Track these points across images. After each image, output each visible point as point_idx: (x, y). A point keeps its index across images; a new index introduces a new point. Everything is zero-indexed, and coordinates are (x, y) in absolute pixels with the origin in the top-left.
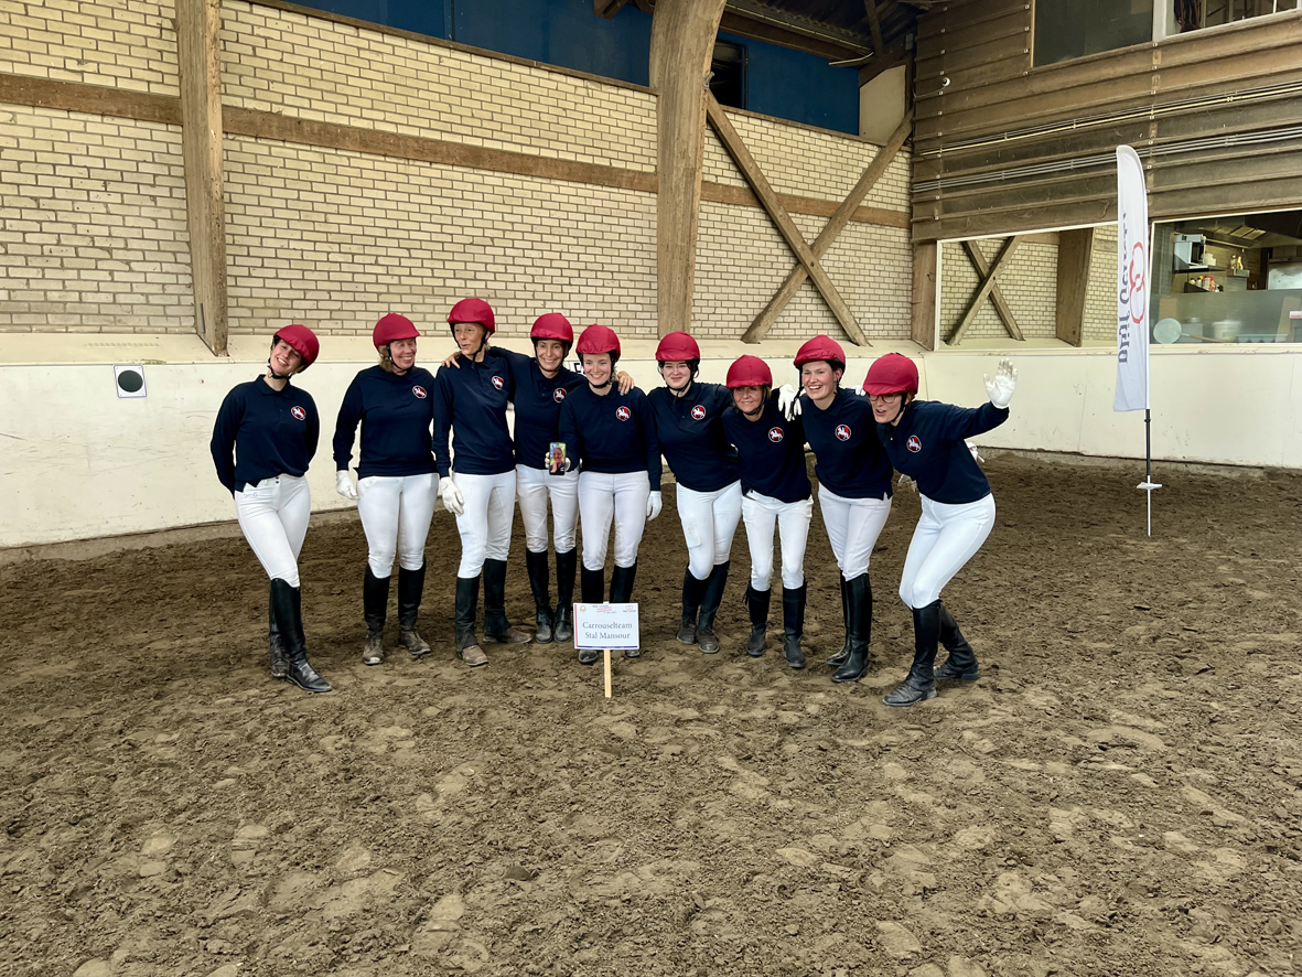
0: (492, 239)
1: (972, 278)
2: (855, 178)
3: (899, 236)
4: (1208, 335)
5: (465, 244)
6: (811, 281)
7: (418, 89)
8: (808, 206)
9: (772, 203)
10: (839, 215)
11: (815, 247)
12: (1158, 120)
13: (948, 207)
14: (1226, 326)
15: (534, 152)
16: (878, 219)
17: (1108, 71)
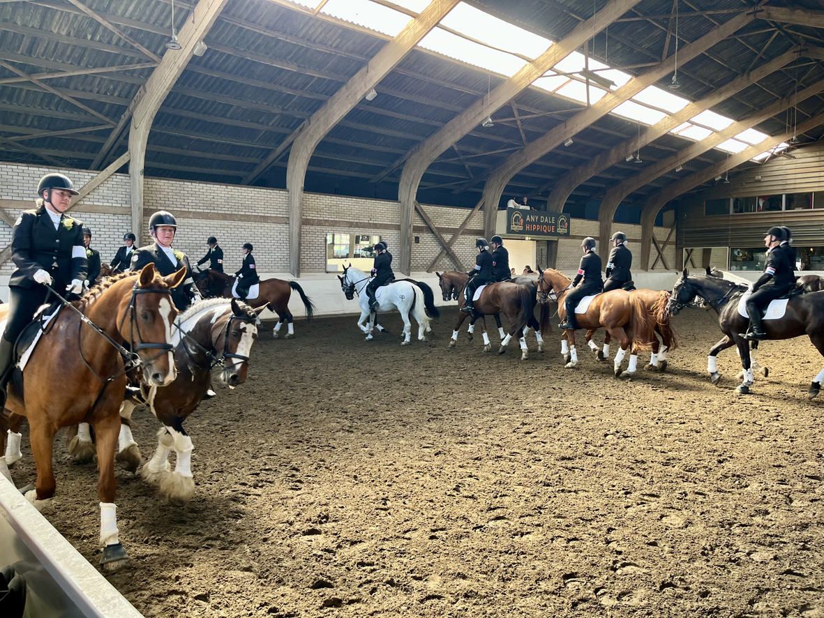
1: (687, 254)
2: (667, 235)
3: (674, 246)
4: (741, 269)
6: (661, 258)
8: (661, 242)
9: (657, 242)
10: (665, 243)
11: (663, 249)
12: (731, 229)
13: (686, 241)
14: (745, 267)
16: (671, 243)
17: (720, 219)
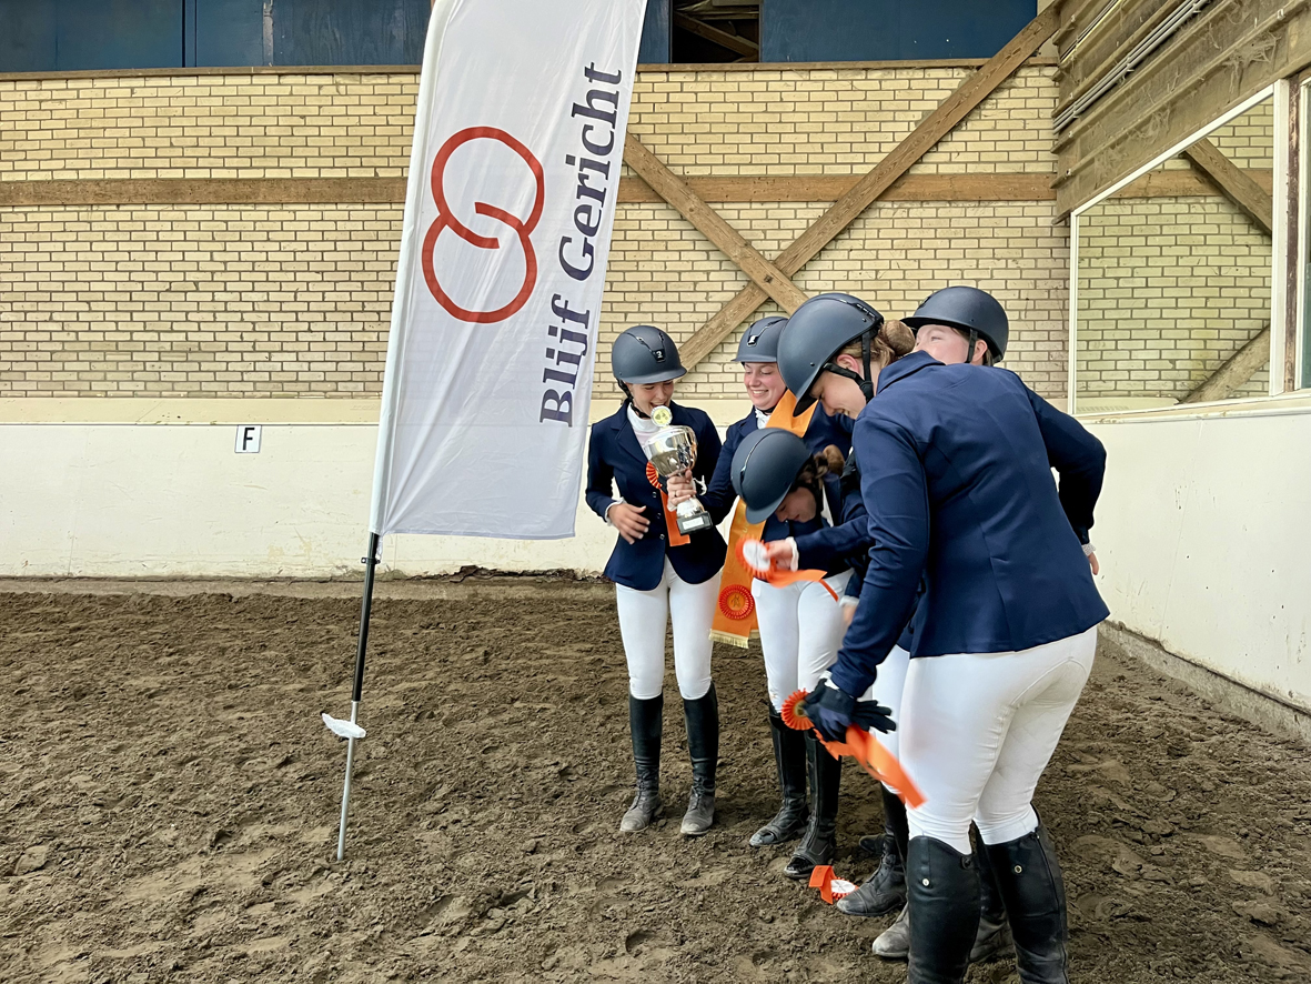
0: (196, 283)
5: (159, 292)
7: (105, 129)
15: (258, 174)
